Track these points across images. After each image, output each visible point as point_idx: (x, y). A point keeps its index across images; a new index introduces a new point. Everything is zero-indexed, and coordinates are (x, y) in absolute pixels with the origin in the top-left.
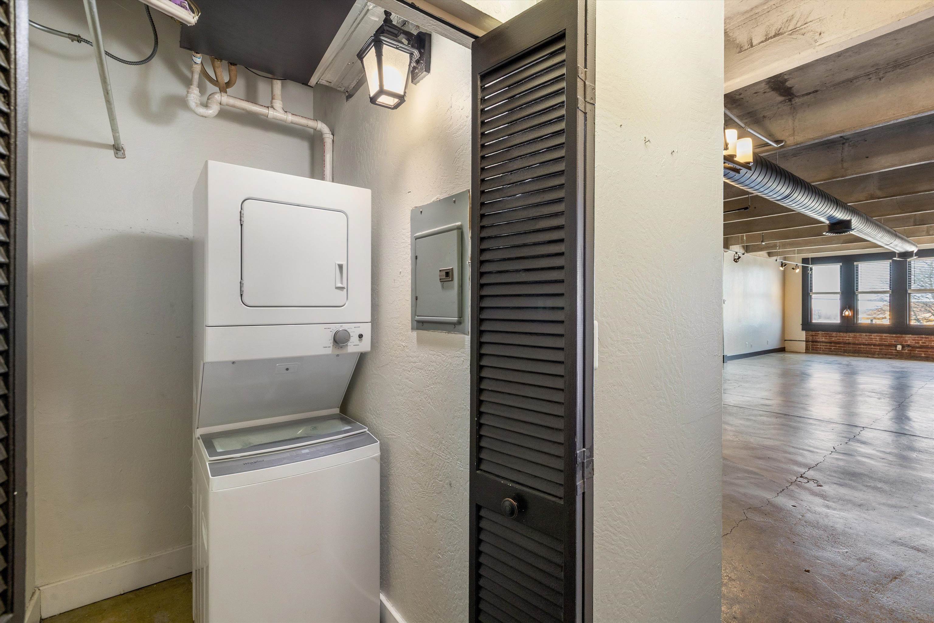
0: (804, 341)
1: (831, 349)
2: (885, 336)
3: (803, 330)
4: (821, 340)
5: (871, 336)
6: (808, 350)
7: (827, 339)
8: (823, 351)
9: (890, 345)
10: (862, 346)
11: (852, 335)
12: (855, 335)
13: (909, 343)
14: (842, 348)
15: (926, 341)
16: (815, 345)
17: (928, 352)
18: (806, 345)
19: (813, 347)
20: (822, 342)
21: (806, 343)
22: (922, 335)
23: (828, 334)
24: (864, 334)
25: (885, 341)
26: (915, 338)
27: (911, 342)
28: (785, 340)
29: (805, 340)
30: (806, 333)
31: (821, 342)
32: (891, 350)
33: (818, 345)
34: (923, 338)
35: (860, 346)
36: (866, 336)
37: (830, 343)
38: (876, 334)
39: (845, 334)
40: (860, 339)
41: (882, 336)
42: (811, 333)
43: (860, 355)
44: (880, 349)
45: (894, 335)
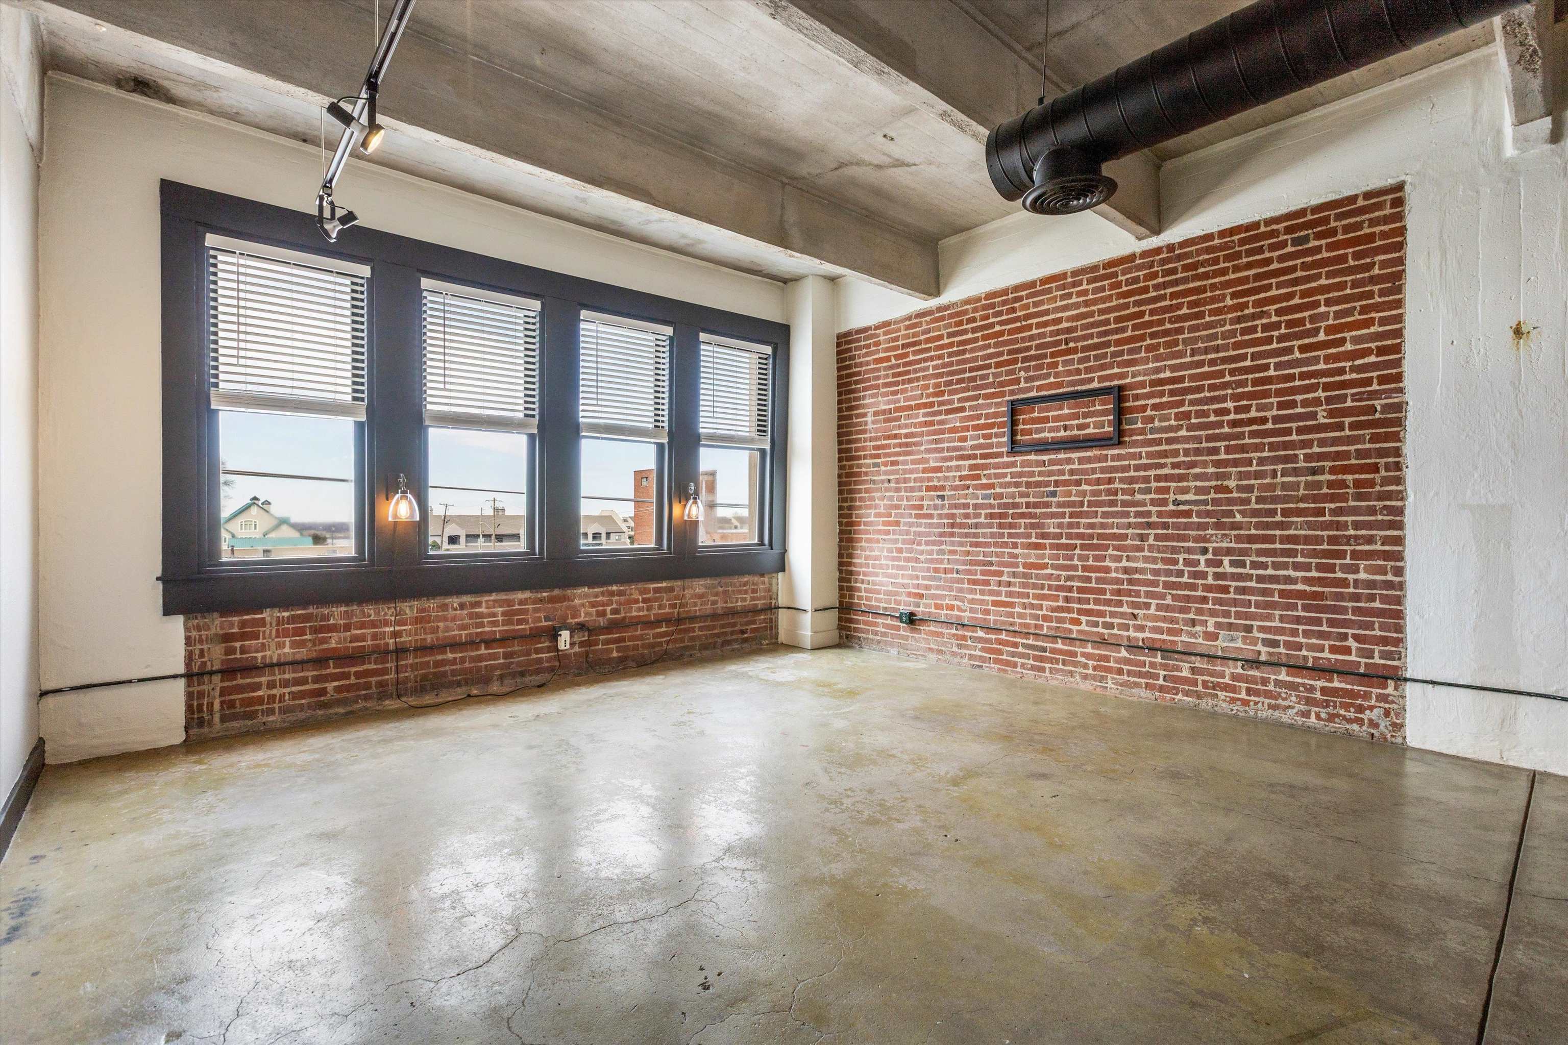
0: (175, 677)
1: (323, 692)
2: (521, 602)
3: (168, 610)
4: (273, 654)
5: (478, 604)
6: (201, 723)
7: (302, 644)
8: (284, 711)
9: (536, 635)
10: (450, 656)
11: (410, 608)
12: (423, 610)
13: (582, 619)
14: (374, 680)
15: (621, 604)
16: (241, 689)
17: (622, 640)
18: (189, 696)
19: (231, 704)
20: (280, 664)
21: (189, 685)
22: (611, 584)
23: (307, 618)
24: (455, 601)
25: (520, 622)
26: (596, 596)
27: (587, 614)
28: (44, 694)
29: (181, 670)
30: (187, 629)
31: (272, 665)
32: (537, 651)
33: (258, 687)
34: (612, 594)
35: (440, 657)
36: (462, 606)
37: (320, 661)
38: (493, 597)
39: (387, 611)
40: (441, 624)
41: (510, 603)
42: (216, 624)
43: (445, 696)
44: (507, 656)
45: (545, 594)
